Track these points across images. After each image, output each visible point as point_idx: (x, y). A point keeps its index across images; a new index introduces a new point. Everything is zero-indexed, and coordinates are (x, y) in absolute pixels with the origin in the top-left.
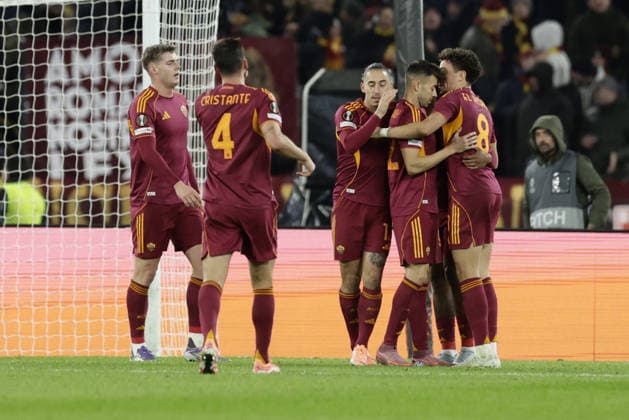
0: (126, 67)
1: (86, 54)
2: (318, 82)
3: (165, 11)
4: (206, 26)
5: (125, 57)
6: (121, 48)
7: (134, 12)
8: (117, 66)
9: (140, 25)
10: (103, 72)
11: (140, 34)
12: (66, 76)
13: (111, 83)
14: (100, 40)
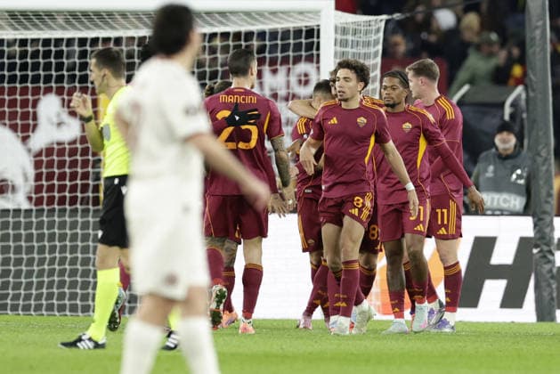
0: (307, 83)
1: (275, 72)
2: (463, 96)
3: (339, 37)
4: (372, 50)
5: (306, 75)
6: (303, 67)
7: (313, 37)
8: (300, 81)
9: (318, 49)
10: (288, 86)
11: (318, 55)
12: (259, 89)
13: (294, 96)
14: (285, 61)
